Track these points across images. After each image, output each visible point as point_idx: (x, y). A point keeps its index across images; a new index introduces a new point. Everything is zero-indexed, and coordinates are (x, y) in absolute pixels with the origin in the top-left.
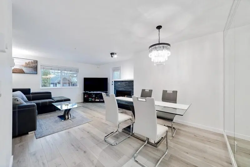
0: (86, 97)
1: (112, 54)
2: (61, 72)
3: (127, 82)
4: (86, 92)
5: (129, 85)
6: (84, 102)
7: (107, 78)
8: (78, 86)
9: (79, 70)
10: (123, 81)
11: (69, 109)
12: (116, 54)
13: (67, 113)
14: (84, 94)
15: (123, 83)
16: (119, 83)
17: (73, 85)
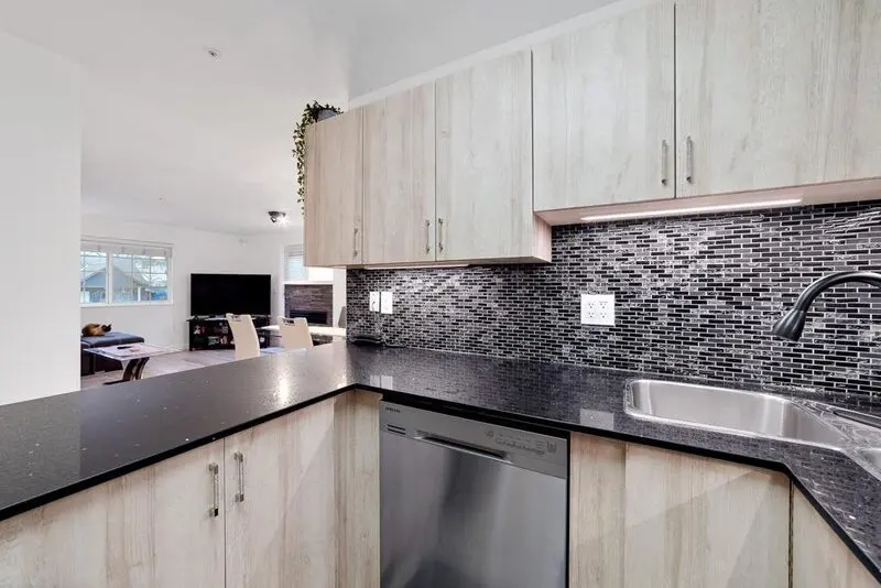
0: (197, 332)
1: (273, 214)
2: (108, 257)
3: (317, 289)
4: (200, 317)
5: (321, 297)
6: (191, 350)
7: (268, 277)
8: (171, 301)
9: (174, 250)
10: (306, 286)
11: (143, 359)
12: (284, 214)
13: (134, 371)
14: (192, 324)
15: (309, 292)
16: (298, 292)
17: (154, 296)
